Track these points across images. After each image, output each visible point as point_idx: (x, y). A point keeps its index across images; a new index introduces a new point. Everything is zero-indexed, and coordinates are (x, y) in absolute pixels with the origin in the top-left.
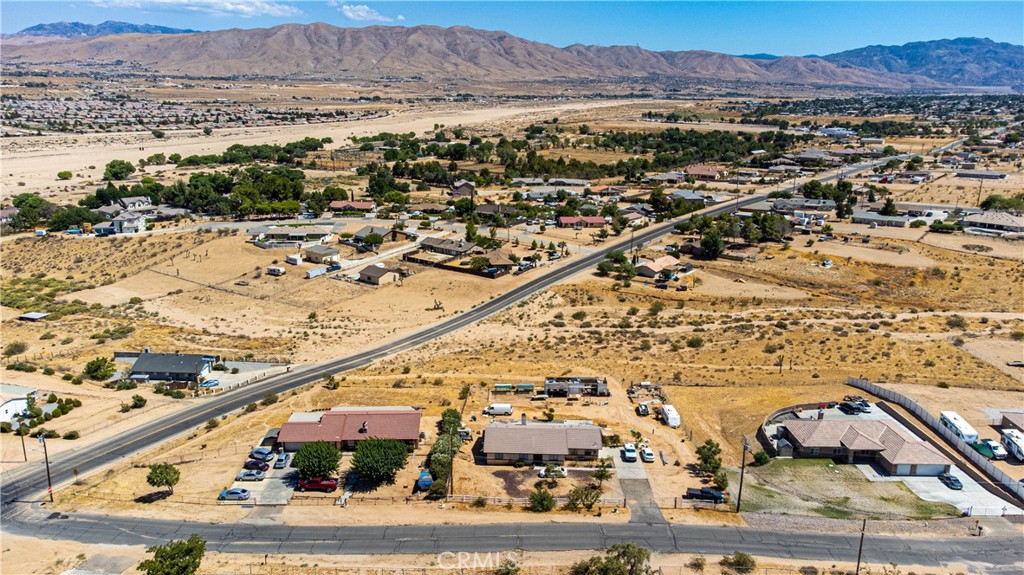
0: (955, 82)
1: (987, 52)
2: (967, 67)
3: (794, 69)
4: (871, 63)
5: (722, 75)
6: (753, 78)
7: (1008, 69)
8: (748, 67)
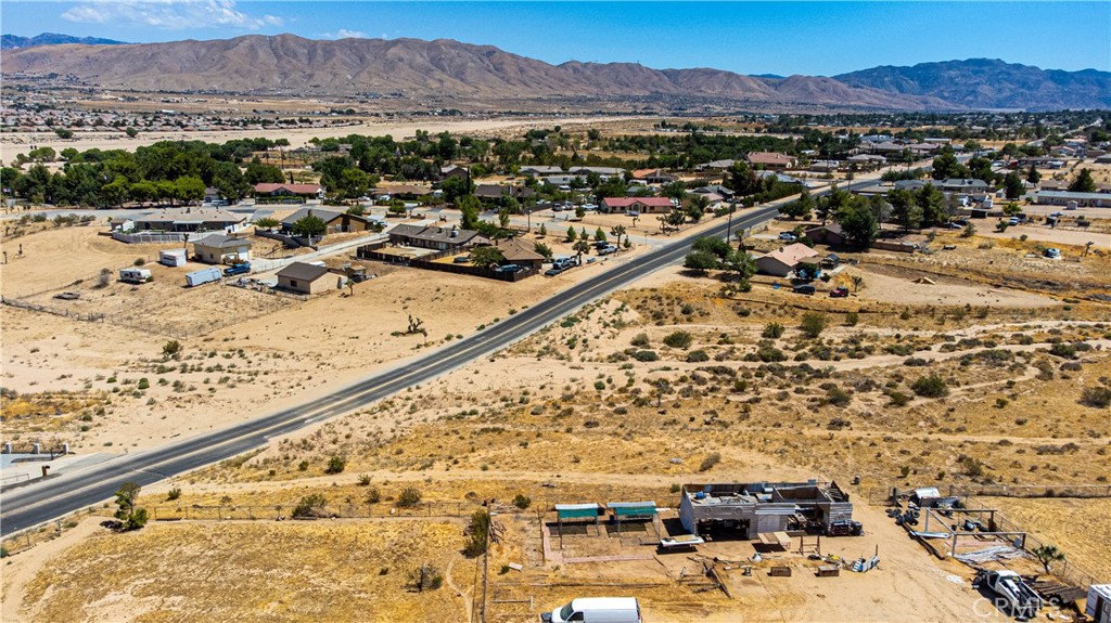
0: (969, 103)
1: (999, 73)
2: (979, 89)
3: (805, 89)
4: (883, 85)
5: (729, 93)
6: (762, 97)
7: (1021, 90)
8: (755, 86)
